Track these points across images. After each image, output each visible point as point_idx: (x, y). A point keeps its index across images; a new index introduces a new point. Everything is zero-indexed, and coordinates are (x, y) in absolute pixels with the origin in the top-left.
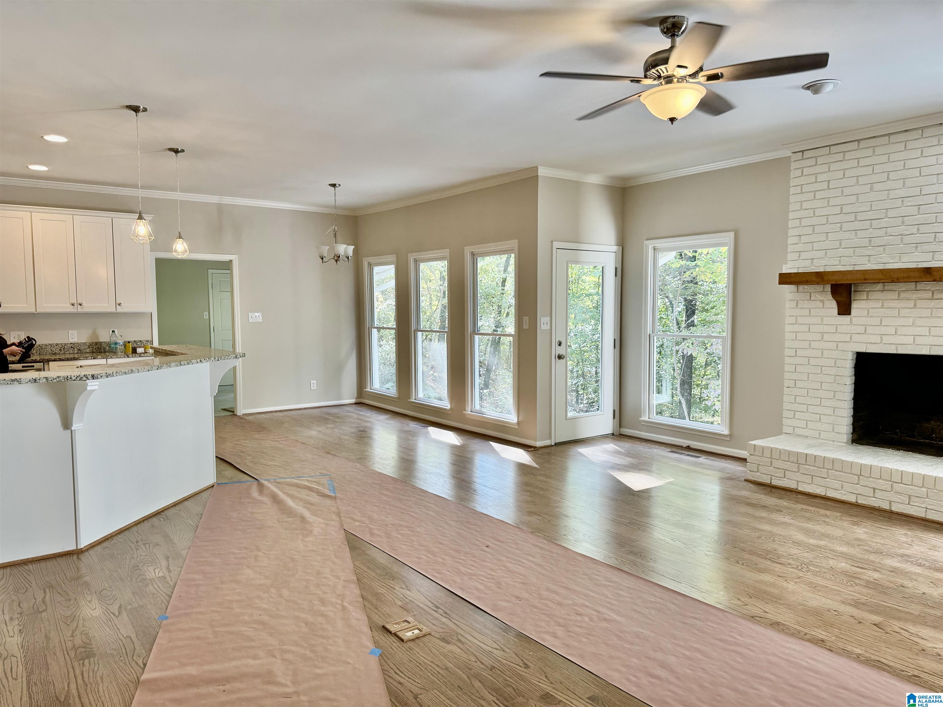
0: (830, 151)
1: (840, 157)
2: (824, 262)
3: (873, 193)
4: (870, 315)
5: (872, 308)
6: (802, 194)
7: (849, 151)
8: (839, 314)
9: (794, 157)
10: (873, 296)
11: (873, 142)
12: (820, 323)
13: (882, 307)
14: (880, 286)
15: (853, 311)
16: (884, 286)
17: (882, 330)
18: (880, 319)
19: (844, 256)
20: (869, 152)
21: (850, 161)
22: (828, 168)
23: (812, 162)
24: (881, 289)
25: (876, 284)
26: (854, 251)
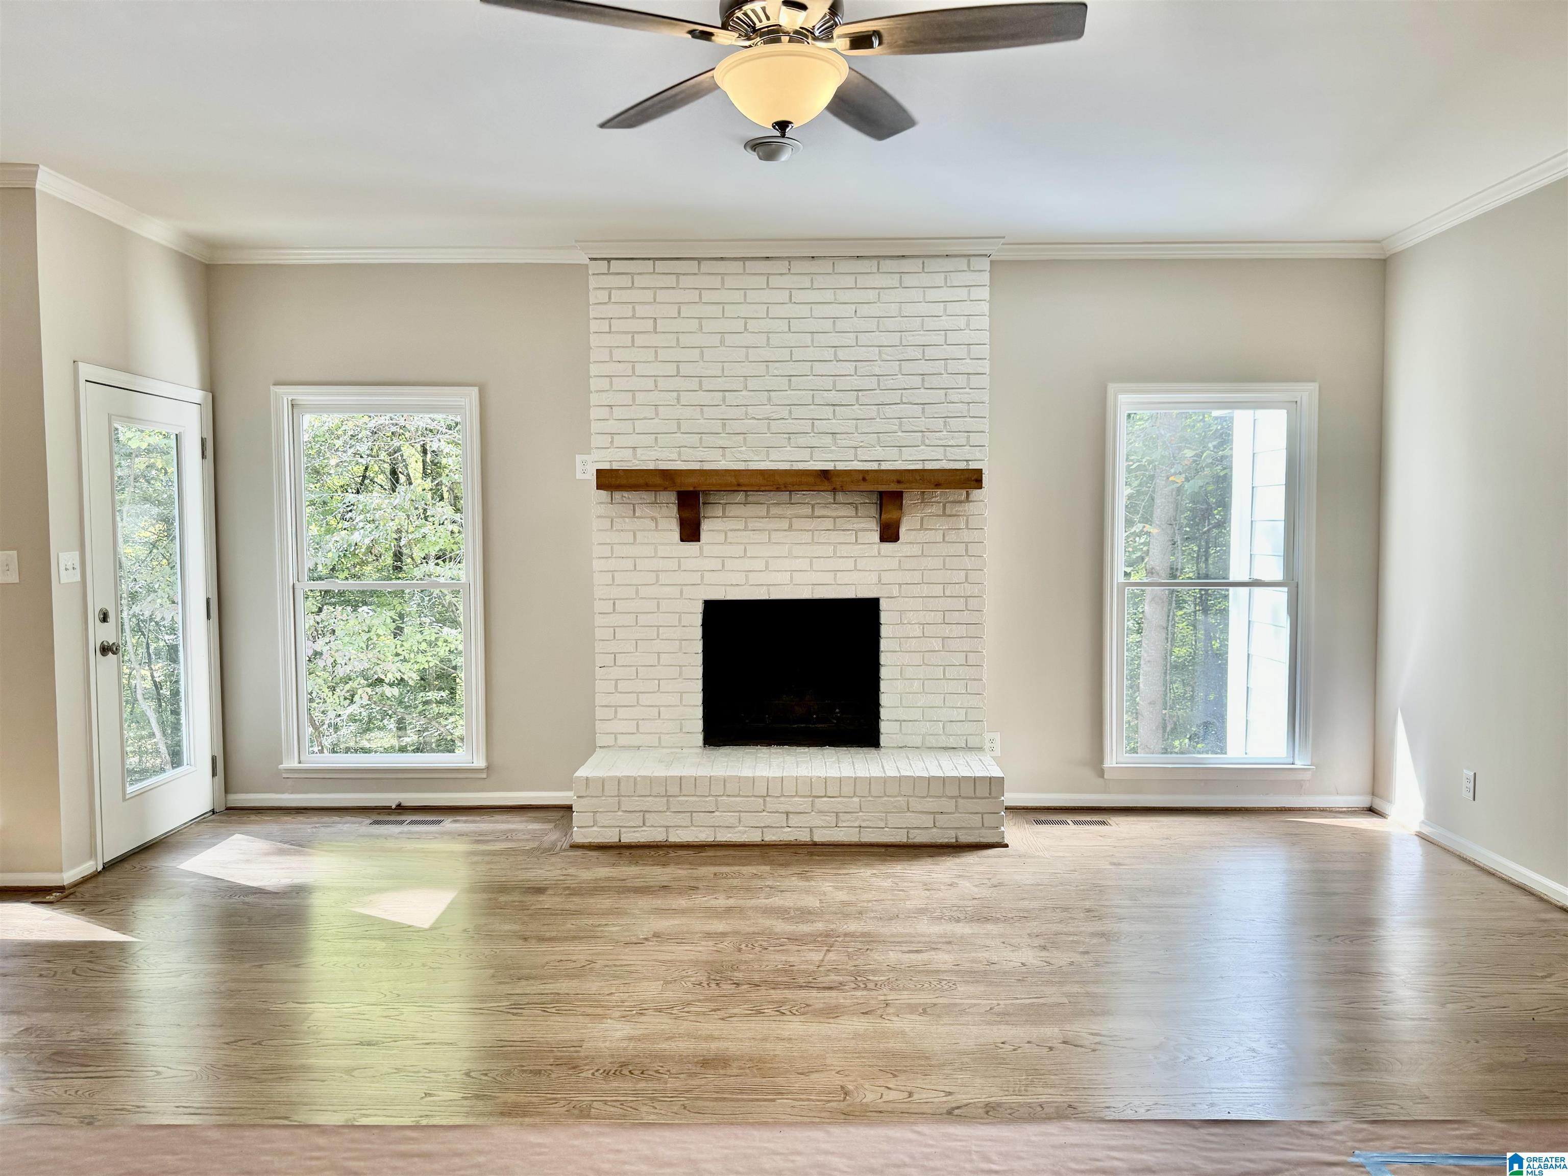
0: (654, 268)
1: (671, 281)
2: (653, 454)
3: (724, 348)
4: (729, 541)
5: (731, 530)
6: (610, 335)
7: (684, 274)
8: (682, 540)
9: (595, 267)
10: (733, 510)
11: (721, 267)
12: (653, 555)
13: (746, 529)
14: (740, 497)
15: (704, 535)
16: (747, 496)
17: (748, 564)
18: (742, 547)
19: (686, 447)
20: (716, 282)
21: (687, 291)
22: (652, 296)
23: (625, 281)
24: (743, 500)
25: (736, 493)
26: (701, 438)
